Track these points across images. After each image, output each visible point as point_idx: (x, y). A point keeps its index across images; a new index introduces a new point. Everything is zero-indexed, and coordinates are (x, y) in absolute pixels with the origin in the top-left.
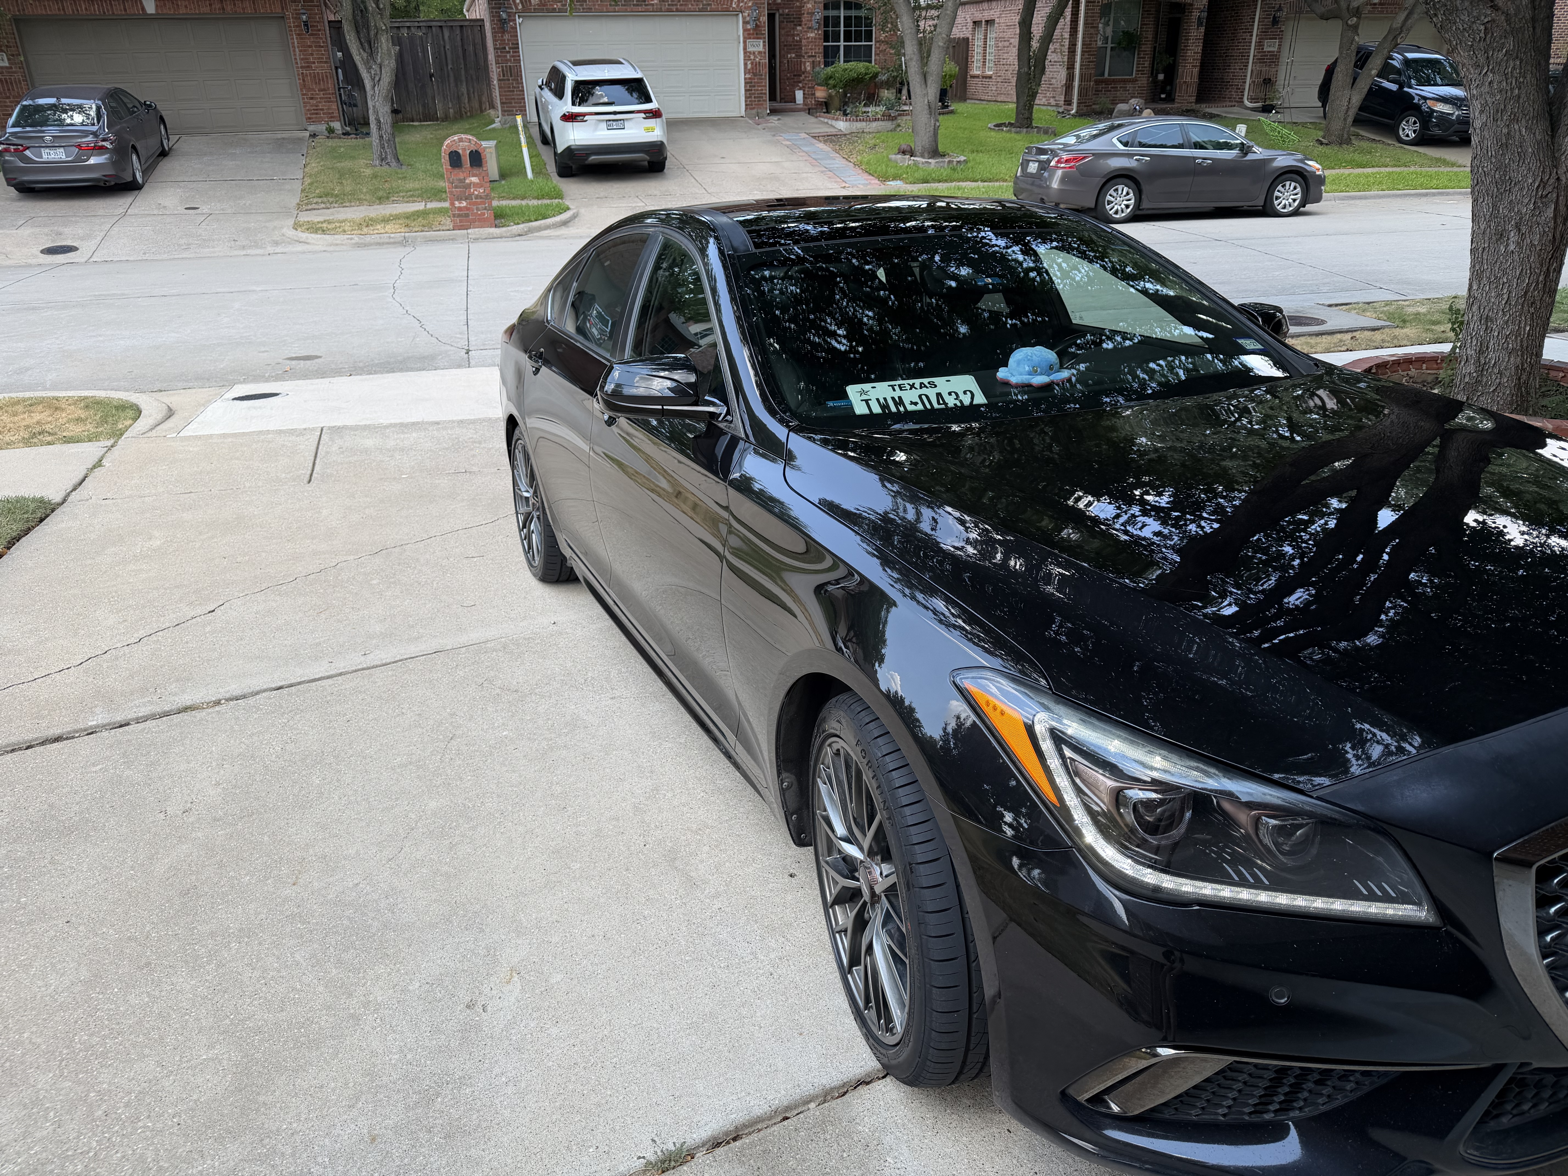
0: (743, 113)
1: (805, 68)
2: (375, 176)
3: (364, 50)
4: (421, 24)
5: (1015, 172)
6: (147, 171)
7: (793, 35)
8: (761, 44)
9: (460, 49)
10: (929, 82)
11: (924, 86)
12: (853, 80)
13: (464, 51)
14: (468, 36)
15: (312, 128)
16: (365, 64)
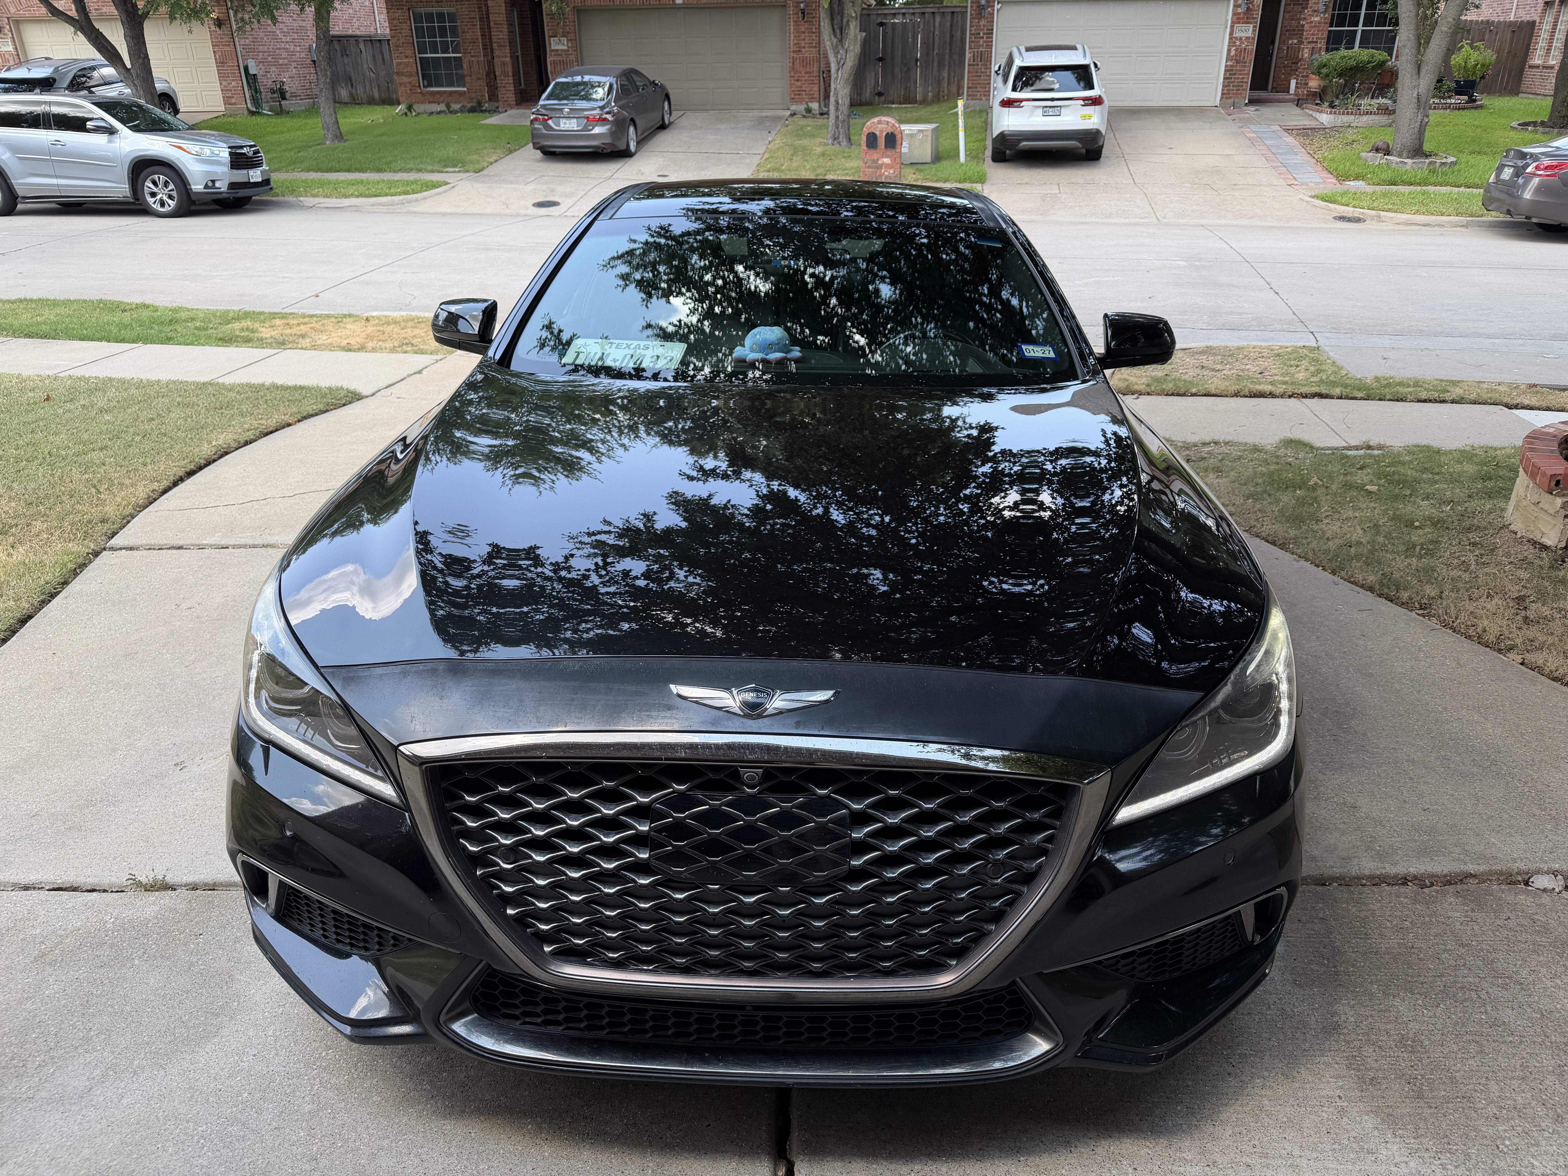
0: (1218, 103)
1: (1302, 55)
2: (823, 154)
3: (835, 36)
4: (915, 11)
5: (1487, 176)
6: (641, 142)
7: (1300, 19)
8: (1251, 29)
9: (948, 35)
10: (1423, 72)
11: (1415, 77)
12: (1351, 69)
13: (952, 36)
14: (957, 22)
15: (793, 108)
16: (834, 49)
